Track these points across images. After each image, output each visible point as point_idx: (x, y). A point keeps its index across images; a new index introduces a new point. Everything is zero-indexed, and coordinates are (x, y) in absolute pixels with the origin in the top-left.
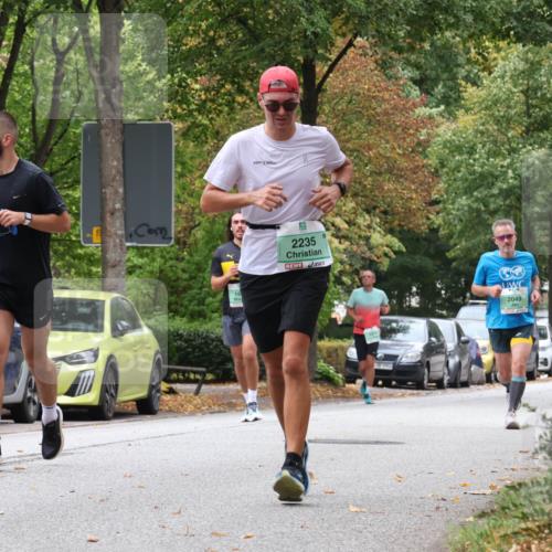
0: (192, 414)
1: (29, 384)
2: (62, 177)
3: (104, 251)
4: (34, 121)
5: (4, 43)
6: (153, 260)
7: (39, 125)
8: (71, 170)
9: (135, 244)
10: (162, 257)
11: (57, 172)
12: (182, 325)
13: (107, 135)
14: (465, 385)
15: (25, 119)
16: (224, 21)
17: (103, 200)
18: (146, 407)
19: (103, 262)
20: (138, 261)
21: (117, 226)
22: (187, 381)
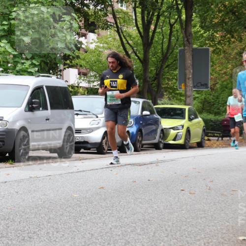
0: (216, 148)
1: (160, 137)
2: (172, 66)
3: (186, 92)
4: (162, 48)
5: (153, 22)
6: (202, 95)
7: (164, 49)
8: (175, 64)
9: (196, 89)
10: (205, 94)
11: (170, 65)
12: (211, 117)
13: (187, 52)
15: (159, 47)
16: (228, 13)
17: (185, 74)
18: (200, 145)
19: (185, 95)
21: (190, 83)
22: (214, 136)
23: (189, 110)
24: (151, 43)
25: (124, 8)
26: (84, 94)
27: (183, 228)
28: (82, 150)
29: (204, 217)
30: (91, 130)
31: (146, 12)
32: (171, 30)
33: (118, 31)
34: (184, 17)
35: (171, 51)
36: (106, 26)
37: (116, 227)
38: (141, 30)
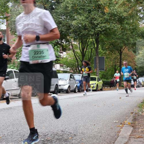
0: (107, 91)
3: (96, 72)
5: (85, 48)
8: (93, 62)
9: (100, 71)
10: (103, 72)
12: (105, 80)
13: (97, 58)
14: (139, 87)
15: (88, 56)
16: (111, 45)
17: (96, 66)
18: (101, 90)
19: (96, 73)
20: (100, 73)
21: (98, 69)
22: (106, 87)
23: (98, 78)
24: (85, 55)
25: (76, 43)
26: (62, 73)
27: (95, 118)
28: (61, 92)
29: (103, 114)
30: (64, 85)
31: (83, 45)
32: (91, 51)
33: (73, 51)
34: (96, 46)
35: (91, 58)
36: (69, 50)
37: (72, 118)
38: (81, 51)
